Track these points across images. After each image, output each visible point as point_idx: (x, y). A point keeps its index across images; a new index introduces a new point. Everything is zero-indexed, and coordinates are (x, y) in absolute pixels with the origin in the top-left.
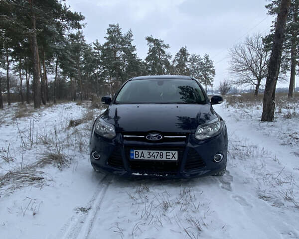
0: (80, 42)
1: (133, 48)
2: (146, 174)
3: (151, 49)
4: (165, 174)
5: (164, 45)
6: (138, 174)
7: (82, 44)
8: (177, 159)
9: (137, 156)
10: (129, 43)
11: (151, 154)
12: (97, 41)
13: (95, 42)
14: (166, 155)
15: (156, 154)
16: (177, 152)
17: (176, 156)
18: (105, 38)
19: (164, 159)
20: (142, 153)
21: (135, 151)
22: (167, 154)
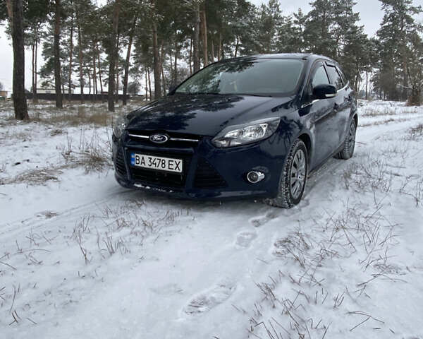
0: (273, 14)
1: (356, 17)
2: (148, 187)
3: (388, 16)
4: (168, 190)
5: (413, 9)
6: (139, 186)
7: (276, 17)
8: (181, 171)
9: (138, 162)
10: (349, 9)
11: (152, 161)
12: (300, 10)
13: (297, 13)
14: (169, 164)
15: (157, 161)
16: (181, 161)
17: (180, 166)
18: (311, 4)
19: (166, 169)
20: (143, 158)
21: (136, 155)
22: (171, 163)
